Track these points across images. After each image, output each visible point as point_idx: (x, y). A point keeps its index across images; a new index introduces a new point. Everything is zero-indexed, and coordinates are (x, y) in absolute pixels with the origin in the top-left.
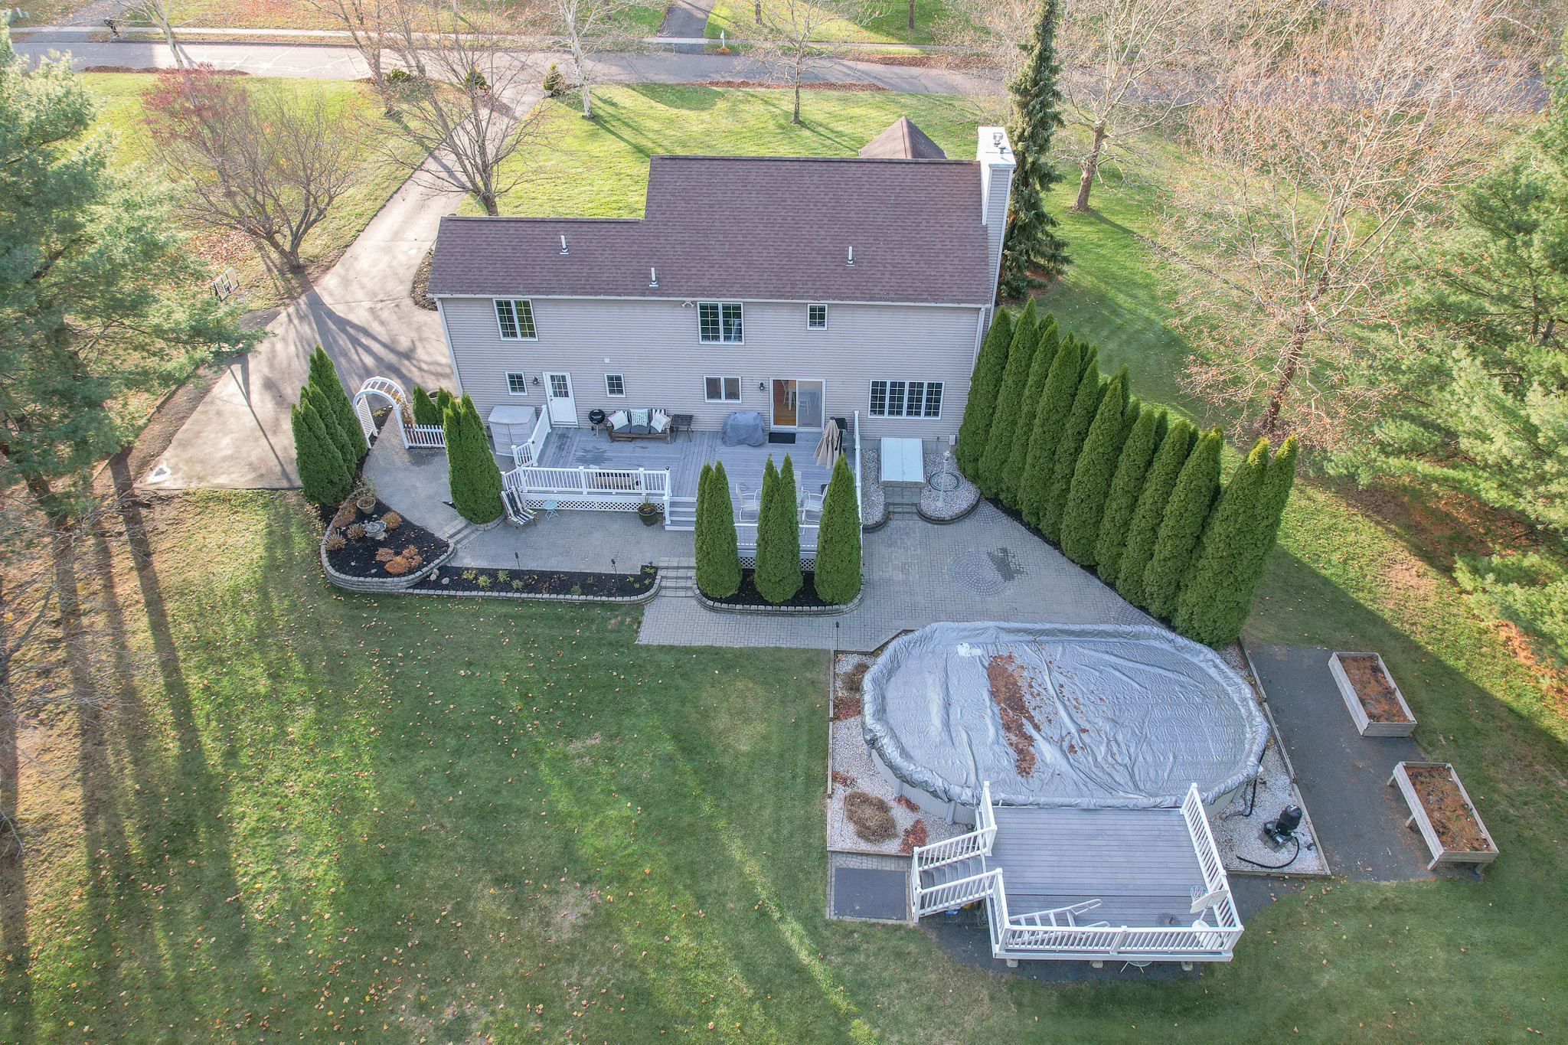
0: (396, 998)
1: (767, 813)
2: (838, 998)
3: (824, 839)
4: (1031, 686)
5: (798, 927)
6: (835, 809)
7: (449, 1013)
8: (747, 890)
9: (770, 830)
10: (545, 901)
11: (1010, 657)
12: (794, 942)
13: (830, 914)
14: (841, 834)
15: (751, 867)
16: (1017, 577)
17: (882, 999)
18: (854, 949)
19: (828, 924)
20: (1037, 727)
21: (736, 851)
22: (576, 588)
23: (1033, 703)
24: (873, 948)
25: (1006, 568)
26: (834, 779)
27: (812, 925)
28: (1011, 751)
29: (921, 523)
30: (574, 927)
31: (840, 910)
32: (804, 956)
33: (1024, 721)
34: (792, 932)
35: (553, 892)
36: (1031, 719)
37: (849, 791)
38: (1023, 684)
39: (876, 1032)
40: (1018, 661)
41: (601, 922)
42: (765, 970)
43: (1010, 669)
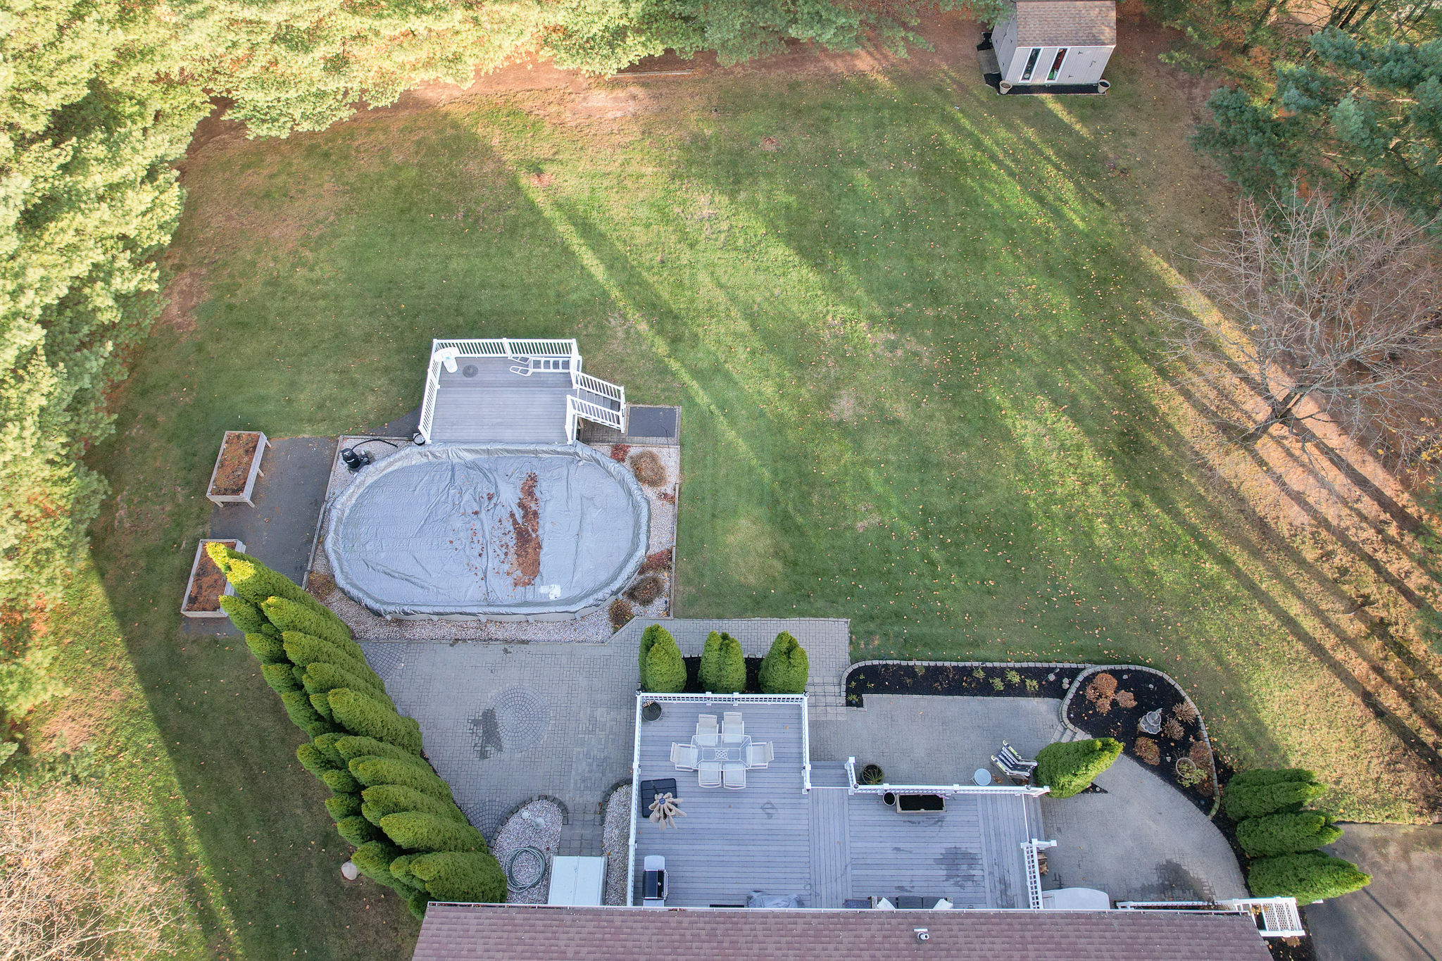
0: (933, 359)
1: (723, 472)
2: (674, 365)
3: (682, 454)
4: (506, 554)
5: (698, 400)
6: (673, 476)
7: (899, 352)
8: (733, 422)
9: (720, 460)
10: (863, 412)
11: (516, 585)
12: (701, 393)
13: (679, 410)
14: (669, 457)
15: (731, 435)
16: (479, 716)
17: (650, 366)
18: (663, 390)
19: (680, 403)
20: (512, 515)
21: (742, 446)
22: (921, 673)
23: (508, 537)
24: (653, 390)
25: (487, 726)
26: (673, 498)
27: (690, 401)
28: (538, 495)
29: (566, 798)
30: (840, 396)
31: (672, 411)
32: (695, 385)
33: (520, 521)
34: (703, 398)
35: (860, 416)
36: (515, 523)
37: (662, 489)
38: (512, 557)
39: (654, 349)
40: (510, 580)
41: (825, 401)
42: (719, 377)
43: (519, 573)
